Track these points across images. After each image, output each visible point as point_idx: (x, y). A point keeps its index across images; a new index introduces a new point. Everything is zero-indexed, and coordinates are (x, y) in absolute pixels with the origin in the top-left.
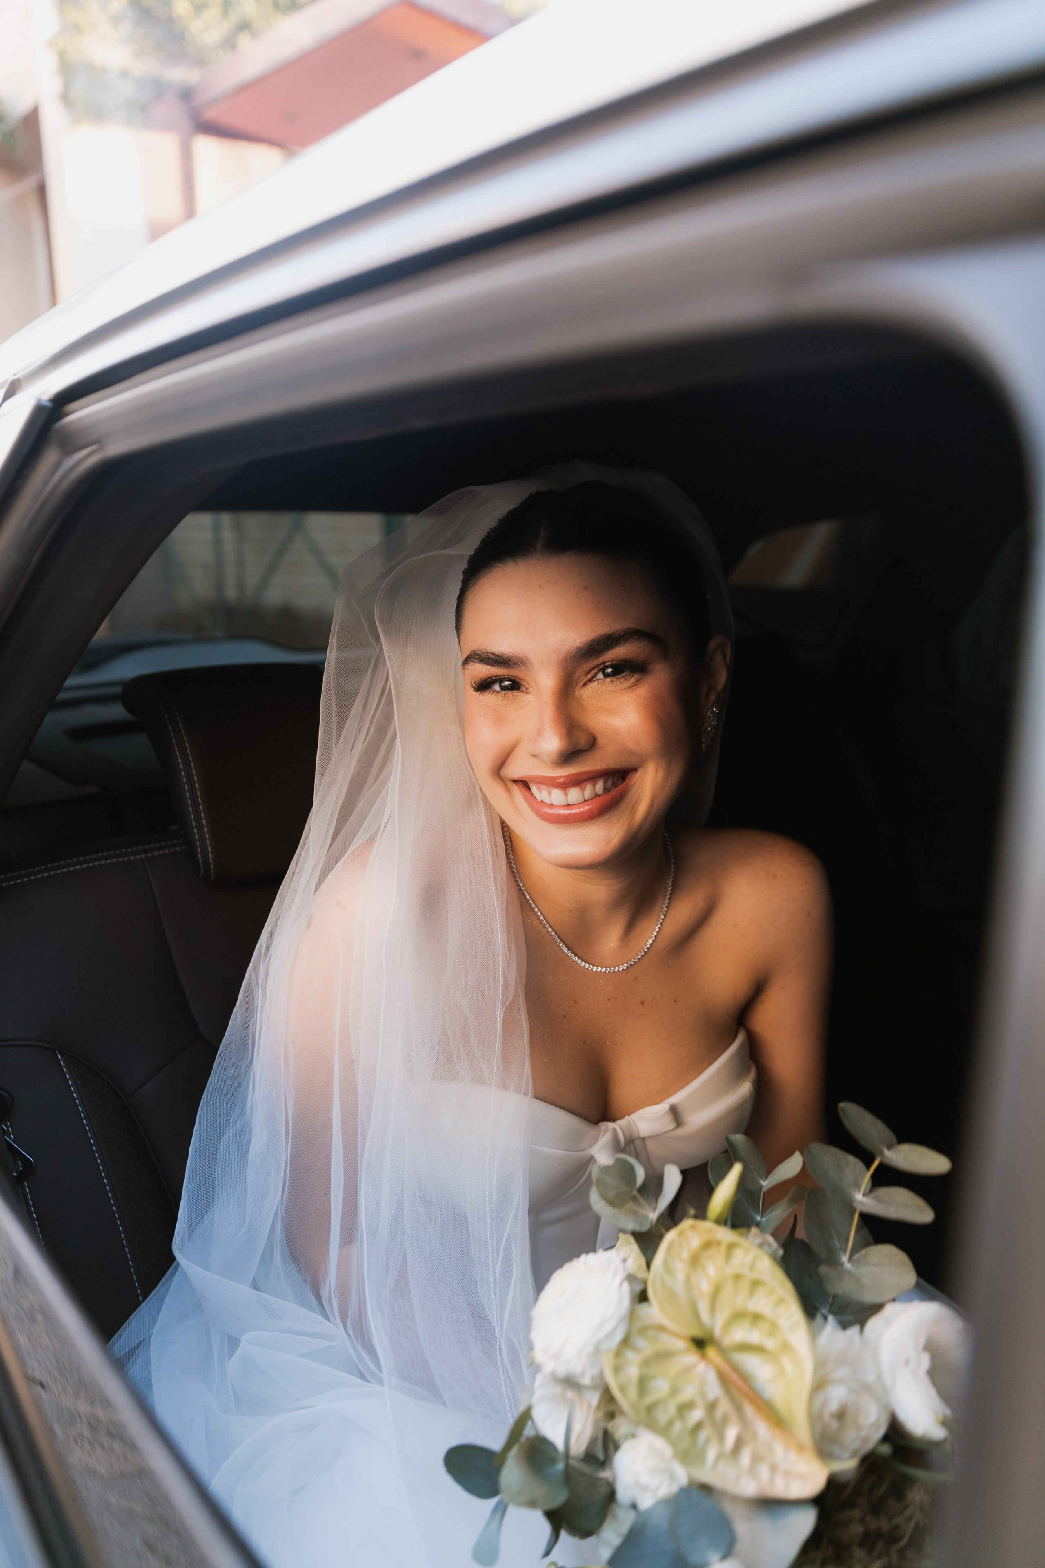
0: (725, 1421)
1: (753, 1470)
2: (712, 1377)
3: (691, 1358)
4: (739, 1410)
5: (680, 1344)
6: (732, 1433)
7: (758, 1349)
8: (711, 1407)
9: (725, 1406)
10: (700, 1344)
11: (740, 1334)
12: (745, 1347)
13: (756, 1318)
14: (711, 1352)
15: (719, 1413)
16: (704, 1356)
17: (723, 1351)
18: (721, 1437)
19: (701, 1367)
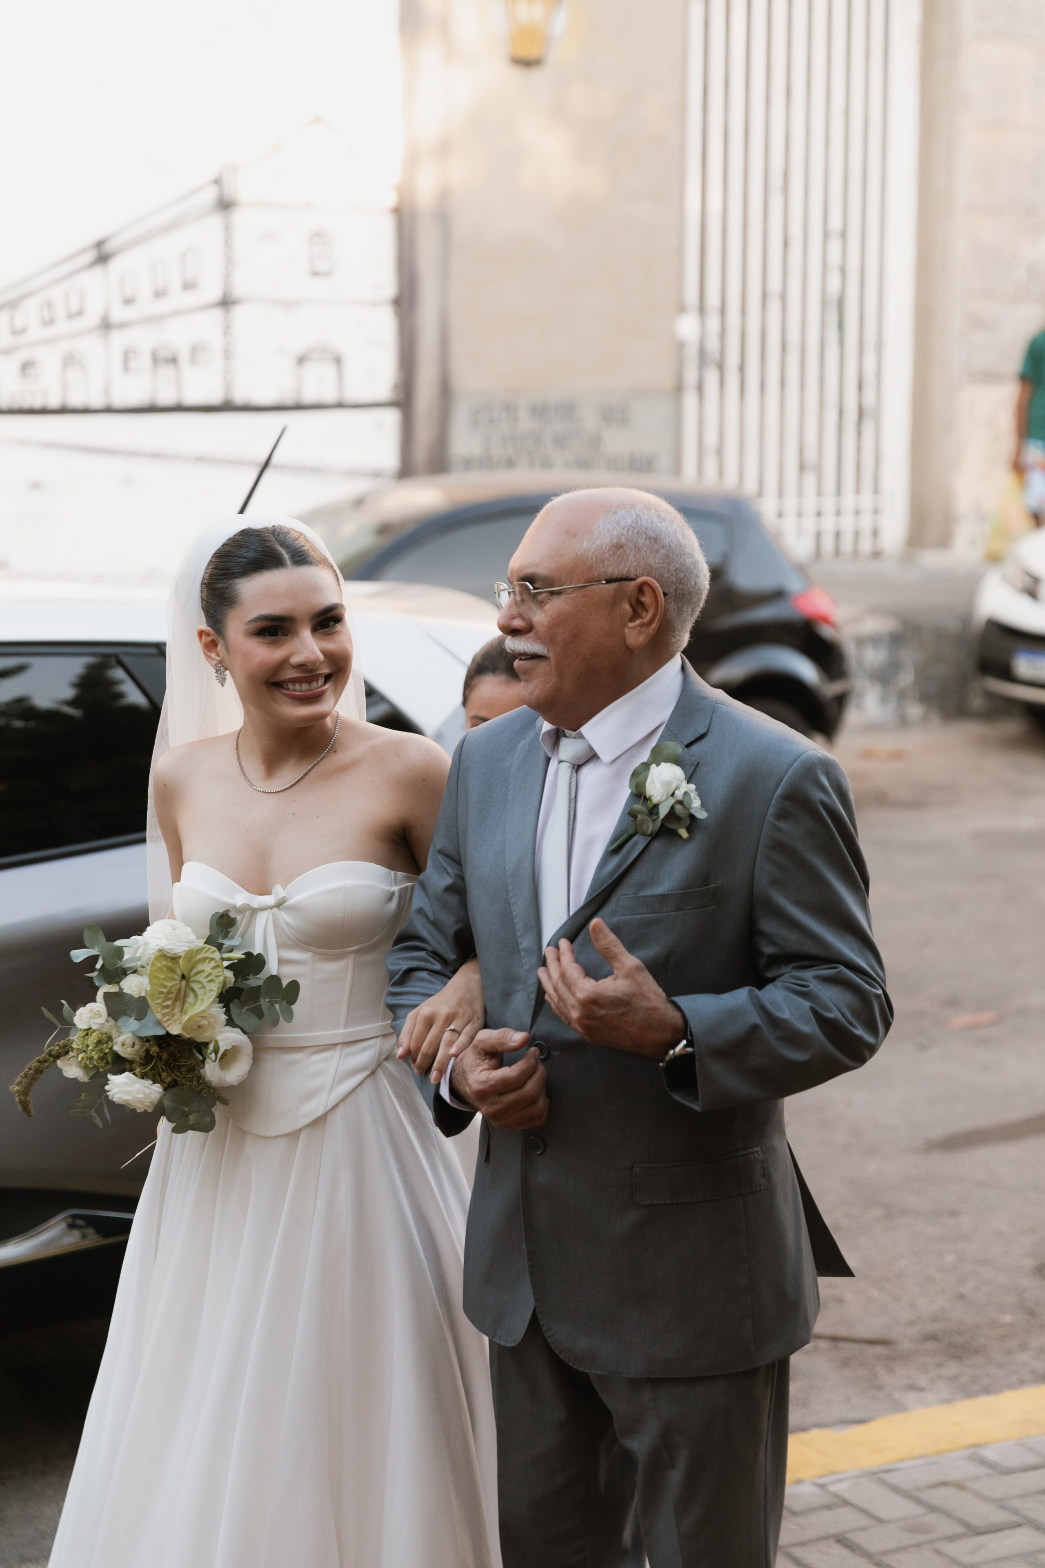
0: (169, 999)
1: (164, 1015)
2: (178, 987)
3: (178, 978)
4: (176, 1000)
5: (179, 972)
6: (169, 1003)
7: (196, 995)
8: (169, 993)
9: (172, 996)
10: (183, 977)
11: (195, 986)
12: (193, 991)
13: (204, 987)
14: (184, 983)
15: (170, 996)
16: (181, 981)
17: (187, 985)
18: (164, 1001)
19: (178, 982)
